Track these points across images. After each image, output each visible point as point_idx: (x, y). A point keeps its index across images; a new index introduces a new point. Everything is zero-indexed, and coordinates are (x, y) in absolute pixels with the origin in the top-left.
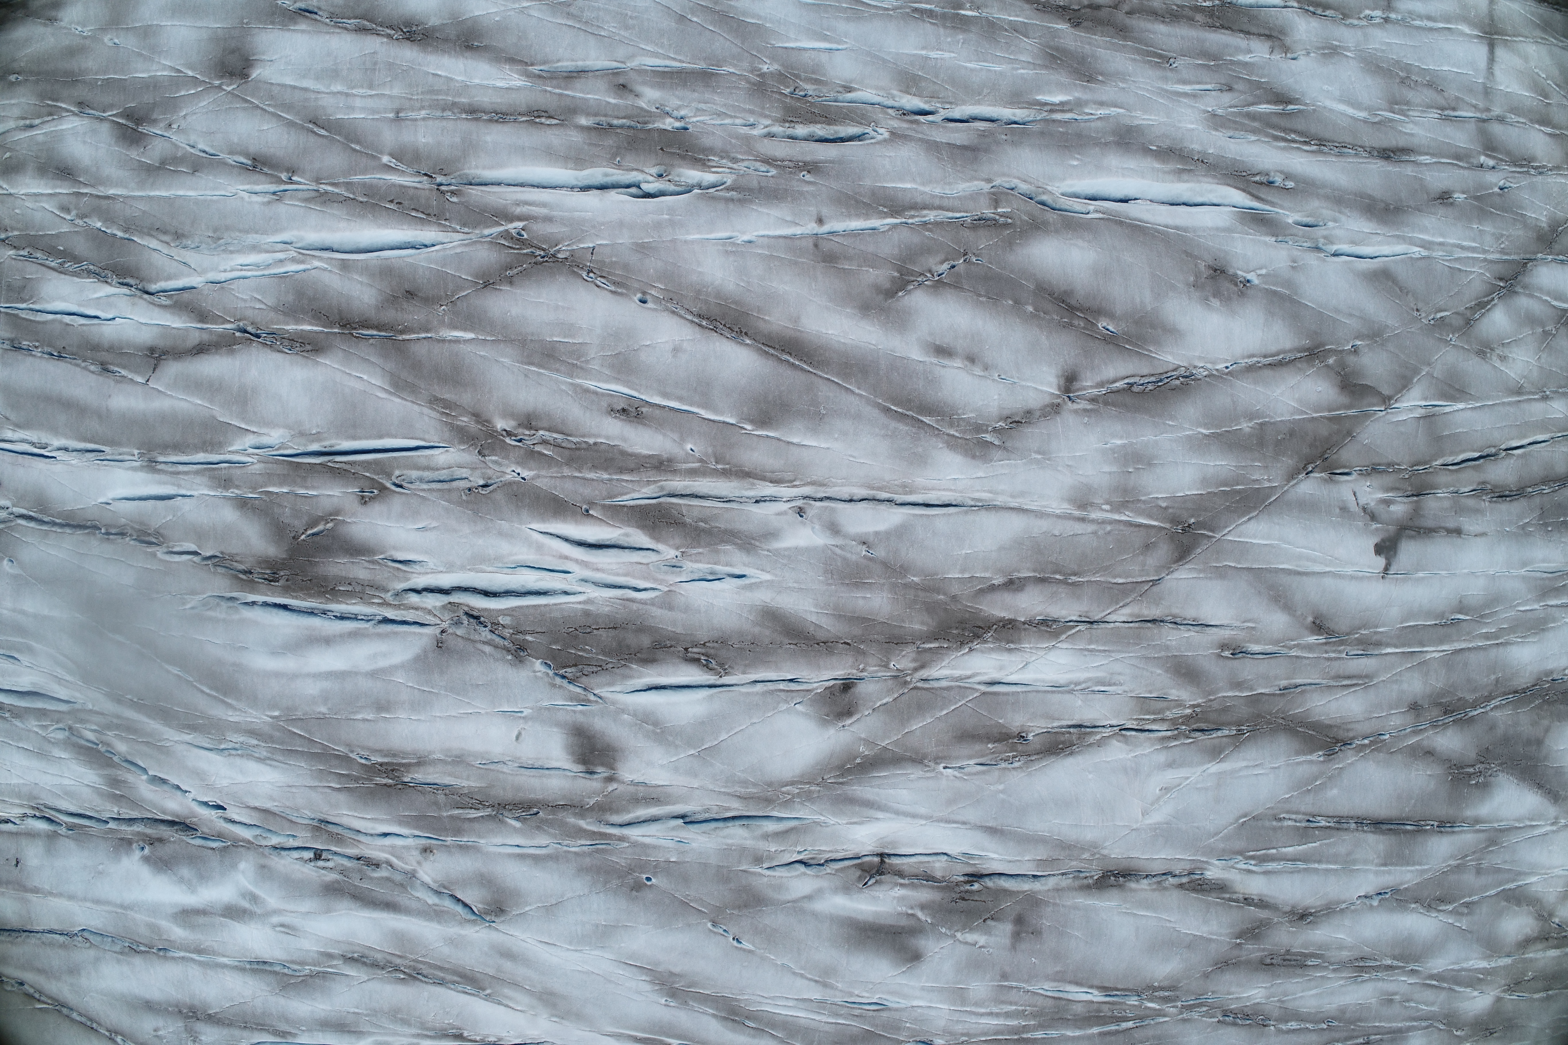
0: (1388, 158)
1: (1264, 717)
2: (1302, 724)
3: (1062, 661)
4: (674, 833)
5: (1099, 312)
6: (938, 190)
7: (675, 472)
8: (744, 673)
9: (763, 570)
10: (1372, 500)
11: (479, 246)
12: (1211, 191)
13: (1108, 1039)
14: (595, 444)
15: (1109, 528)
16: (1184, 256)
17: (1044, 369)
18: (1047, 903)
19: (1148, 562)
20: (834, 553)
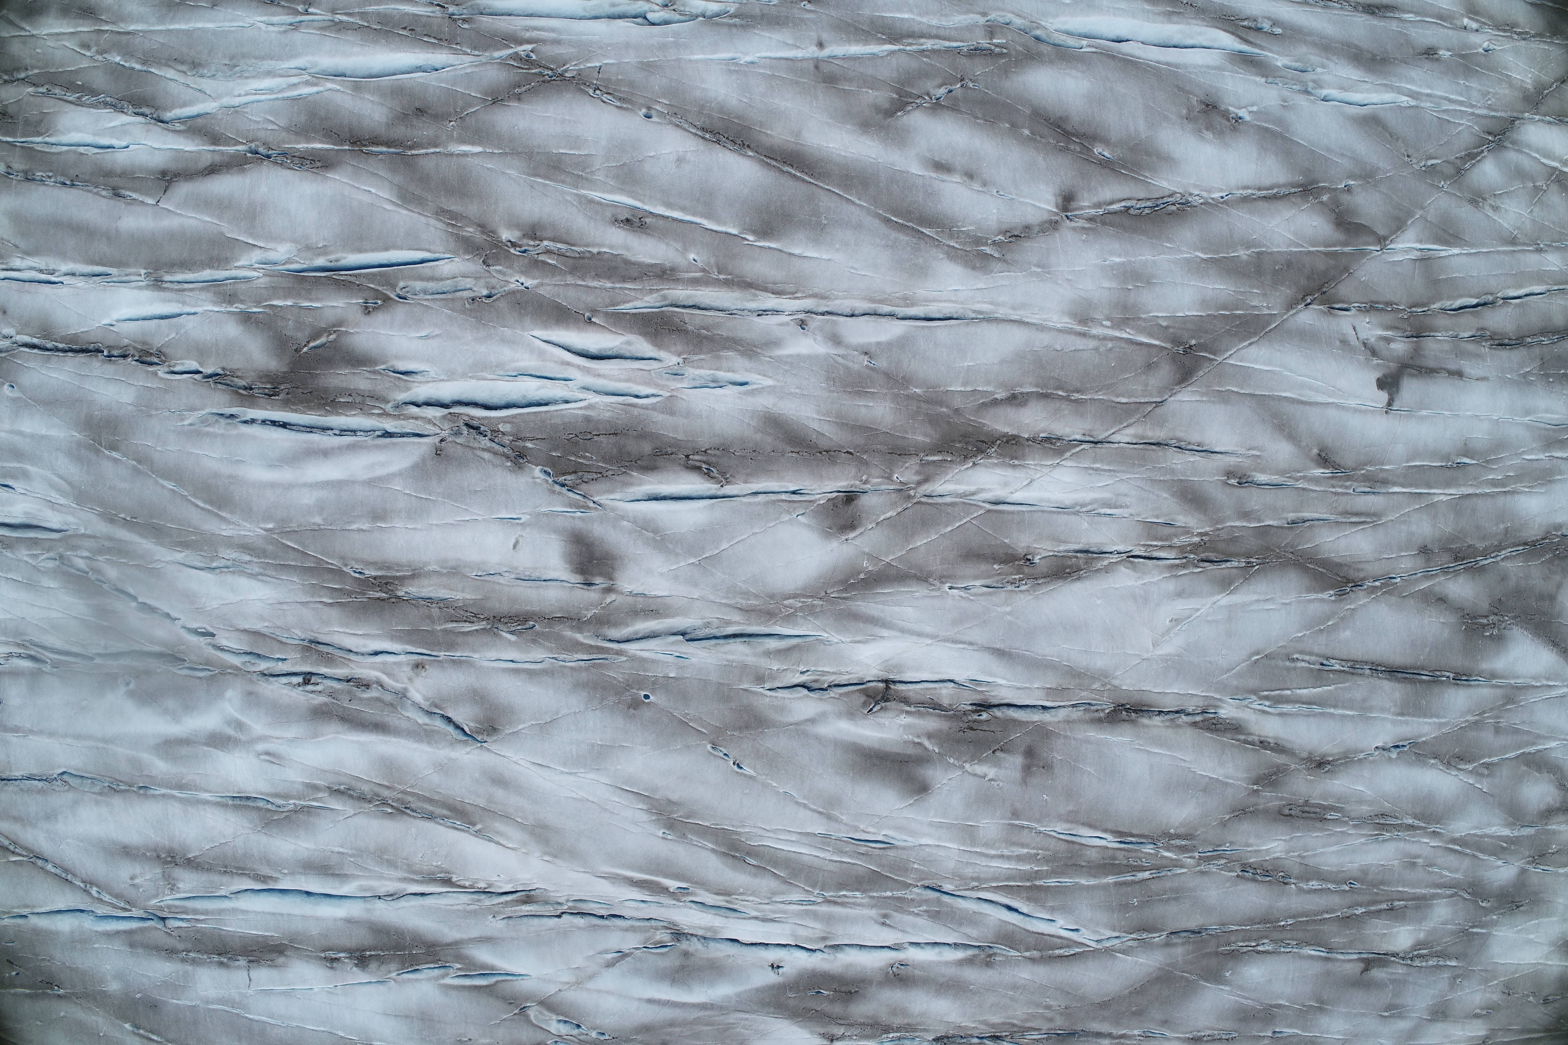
0: (1372, 13)
1: (1273, 551)
2: (1312, 560)
3: (1067, 479)
4: (673, 648)
5: (1095, 138)
6: (934, 22)
7: (677, 280)
8: (746, 482)
9: (764, 375)
10: (1372, 336)
11: (489, 67)
12: (1200, 34)
13: (1124, 889)
14: (599, 253)
15: (1110, 345)
16: (1176, 90)
17: (1042, 187)
18: (1058, 735)
19: (1150, 383)
20: (836, 362)
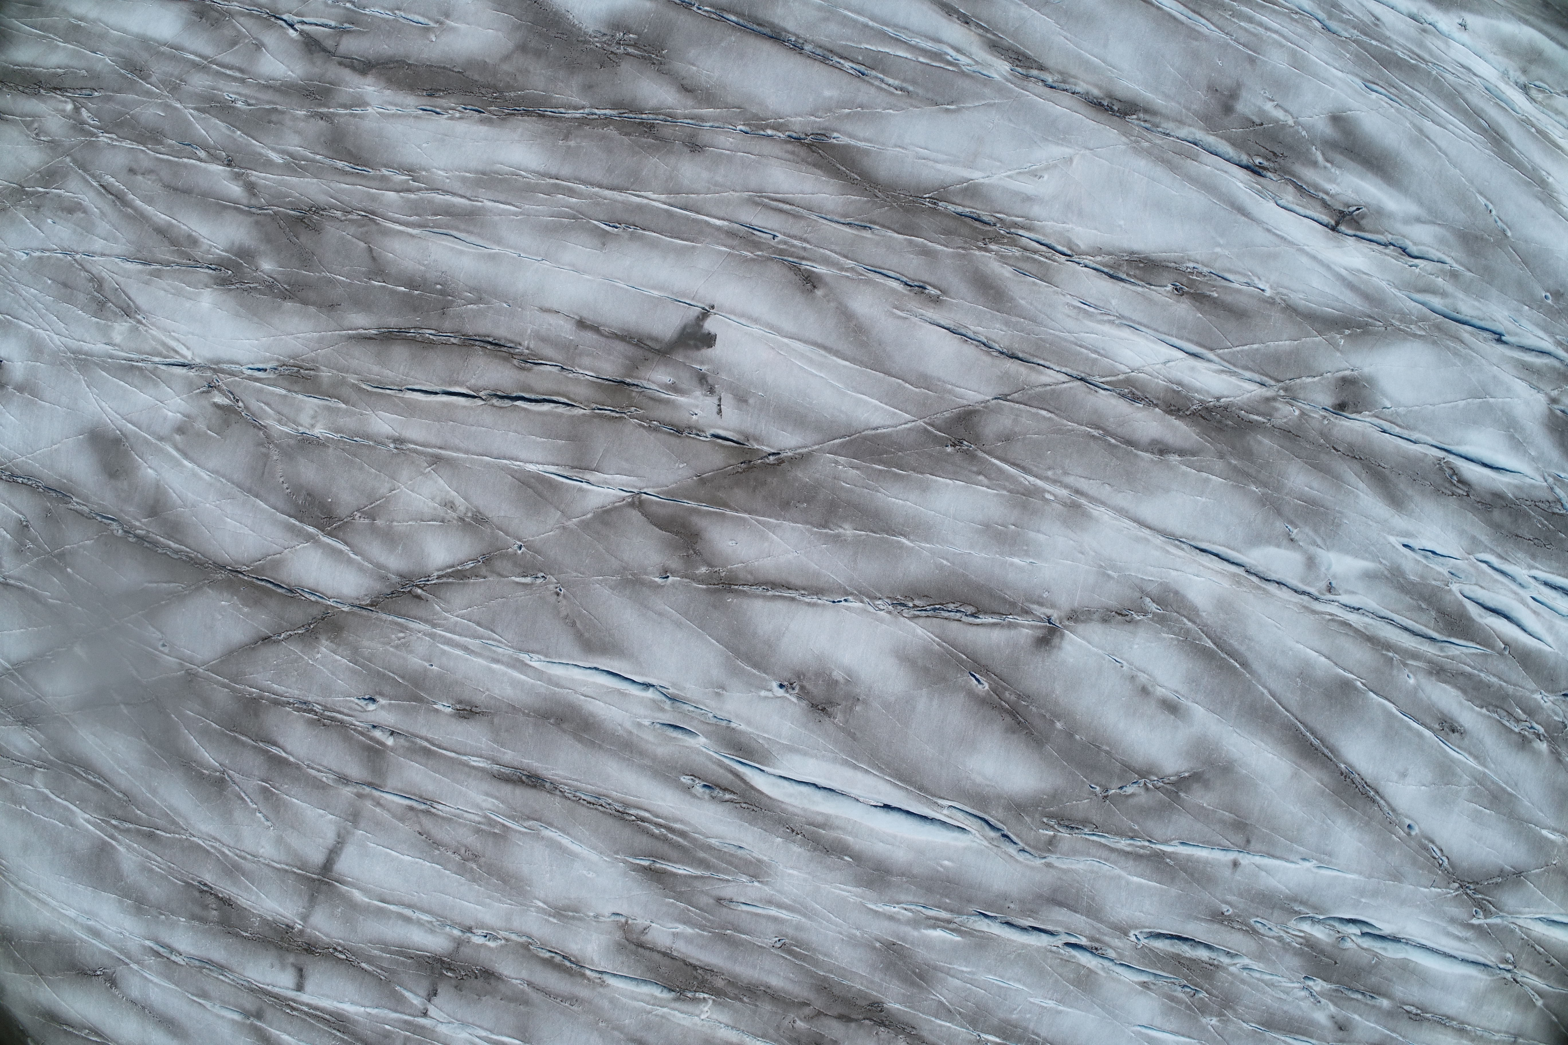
0: (537, 777)
1: (900, 206)
2: (853, 182)
3: (1129, 353)
4: (1515, 330)
5: (983, 702)
6: (1106, 868)
7: (1430, 662)
8: (1426, 455)
9: (1394, 547)
10: (696, 398)
11: (1511, 909)
12: (791, 796)
14: (1482, 707)
15: (1050, 473)
16: (858, 735)
17: (1071, 660)
18: (1196, 113)
19: (1010, 422)
20: (1324, 540)
